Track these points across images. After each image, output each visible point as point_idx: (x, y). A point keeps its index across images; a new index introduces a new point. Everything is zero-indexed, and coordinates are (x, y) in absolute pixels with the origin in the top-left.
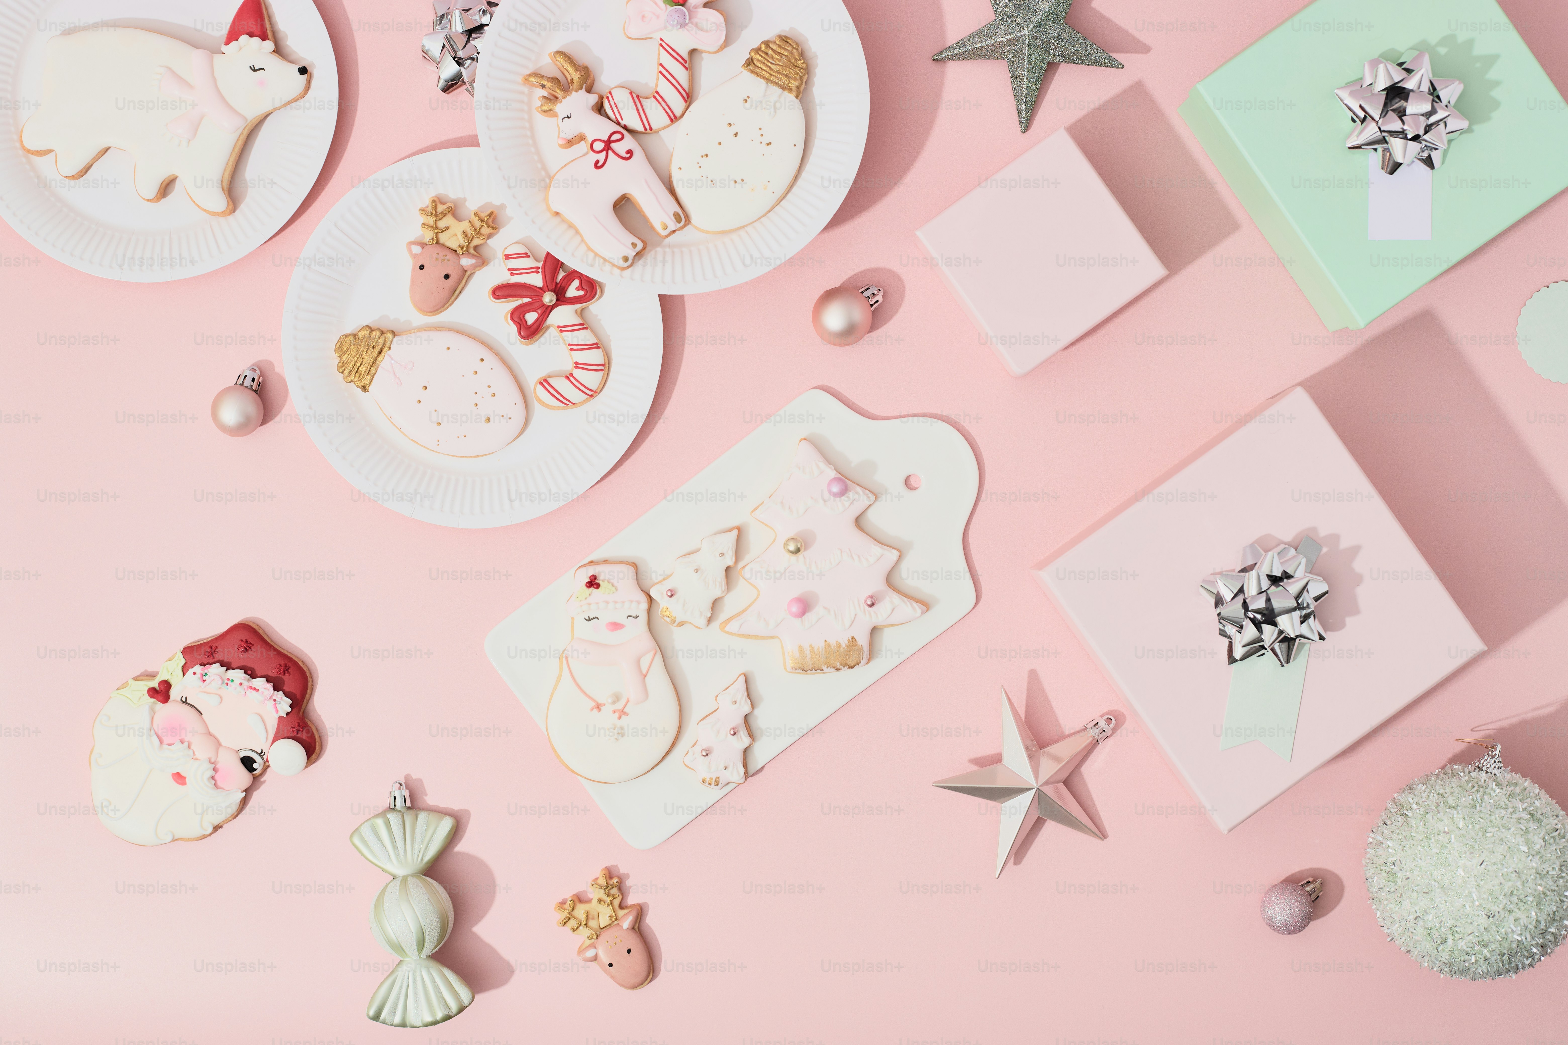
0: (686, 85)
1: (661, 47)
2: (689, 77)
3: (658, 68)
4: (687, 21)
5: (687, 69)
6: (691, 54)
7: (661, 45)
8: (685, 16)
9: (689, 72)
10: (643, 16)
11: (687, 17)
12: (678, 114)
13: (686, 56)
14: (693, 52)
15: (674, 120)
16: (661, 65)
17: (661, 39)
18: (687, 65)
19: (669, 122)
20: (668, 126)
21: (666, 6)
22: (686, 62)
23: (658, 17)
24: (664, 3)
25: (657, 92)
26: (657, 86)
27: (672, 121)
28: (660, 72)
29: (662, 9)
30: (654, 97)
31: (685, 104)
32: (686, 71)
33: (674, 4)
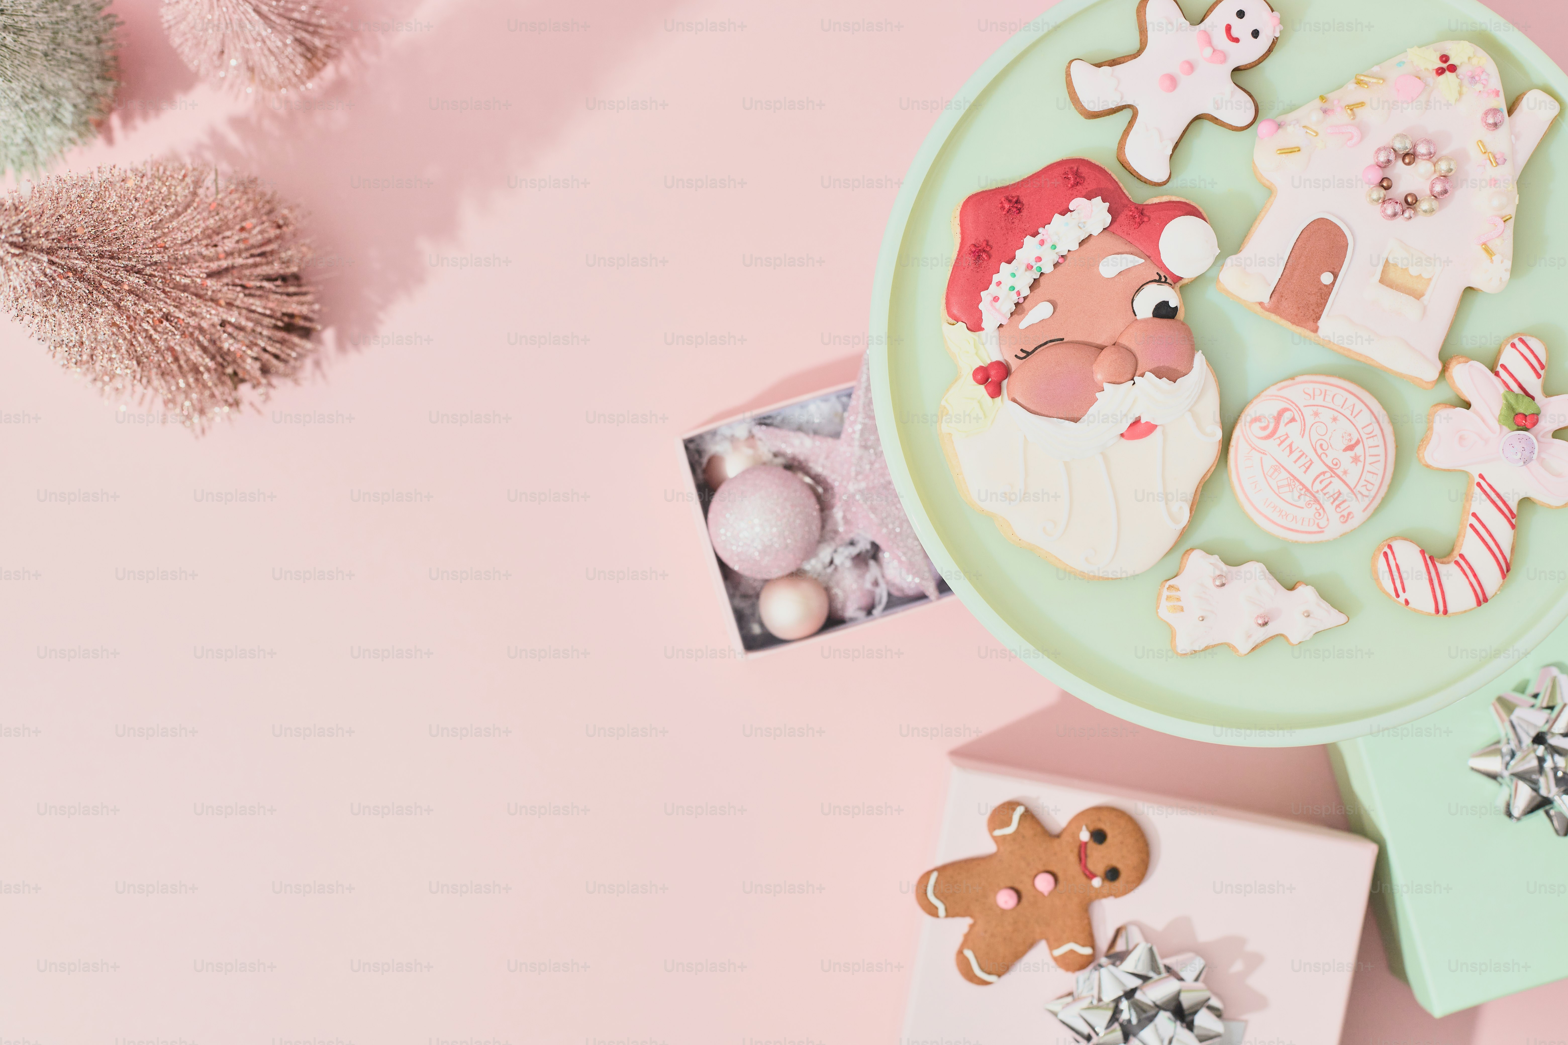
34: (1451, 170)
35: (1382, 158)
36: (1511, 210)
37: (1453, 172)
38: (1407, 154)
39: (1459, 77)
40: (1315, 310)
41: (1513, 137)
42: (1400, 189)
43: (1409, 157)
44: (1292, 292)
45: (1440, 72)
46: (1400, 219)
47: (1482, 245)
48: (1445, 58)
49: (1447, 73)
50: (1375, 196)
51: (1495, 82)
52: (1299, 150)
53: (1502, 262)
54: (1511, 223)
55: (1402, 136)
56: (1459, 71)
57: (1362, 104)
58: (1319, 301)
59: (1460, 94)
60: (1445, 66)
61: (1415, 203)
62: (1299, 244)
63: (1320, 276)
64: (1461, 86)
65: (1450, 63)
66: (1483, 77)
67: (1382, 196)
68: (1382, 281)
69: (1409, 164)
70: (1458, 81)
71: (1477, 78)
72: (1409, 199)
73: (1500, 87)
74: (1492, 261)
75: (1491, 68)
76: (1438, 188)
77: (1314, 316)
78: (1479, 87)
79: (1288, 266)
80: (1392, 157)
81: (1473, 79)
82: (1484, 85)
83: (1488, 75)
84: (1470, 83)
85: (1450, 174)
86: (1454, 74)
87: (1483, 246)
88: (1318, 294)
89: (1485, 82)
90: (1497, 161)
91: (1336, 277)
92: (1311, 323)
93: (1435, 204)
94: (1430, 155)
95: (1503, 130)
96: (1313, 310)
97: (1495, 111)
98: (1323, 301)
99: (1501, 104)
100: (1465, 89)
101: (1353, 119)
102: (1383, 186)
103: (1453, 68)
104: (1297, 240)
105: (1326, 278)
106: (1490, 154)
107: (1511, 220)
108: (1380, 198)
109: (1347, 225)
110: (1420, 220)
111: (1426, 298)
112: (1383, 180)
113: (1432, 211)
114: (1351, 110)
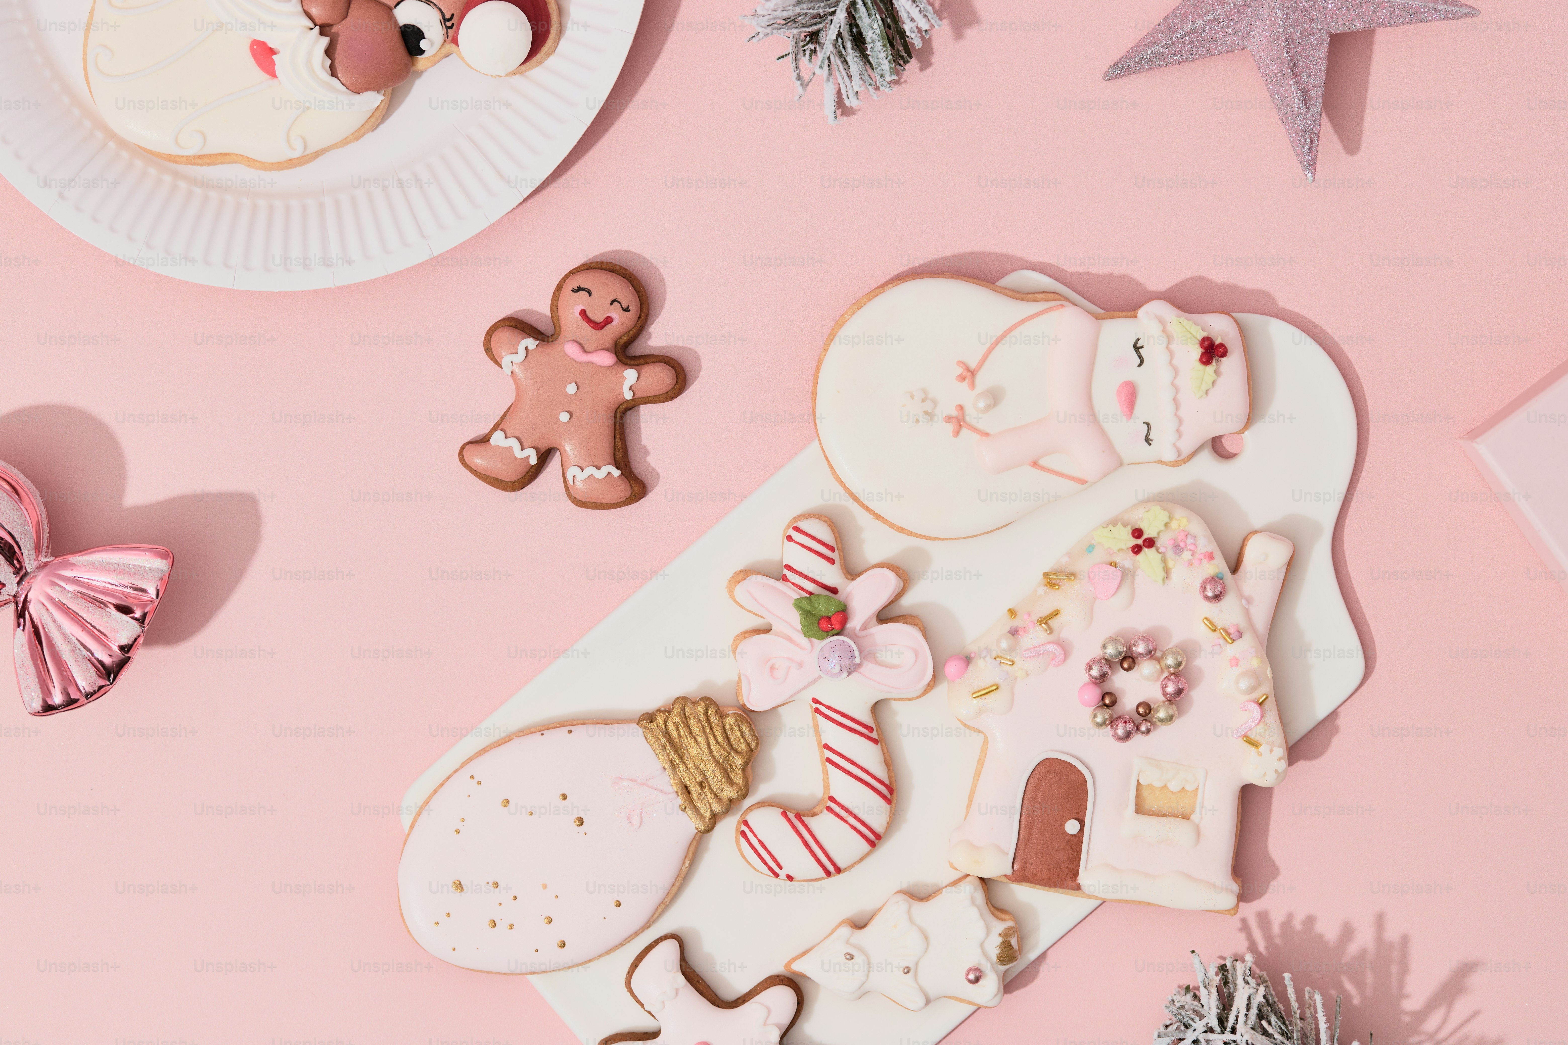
0: (880, 771)
1: (818, 716)
2: (884, 754)
3: (822, 754)
4: (858, 660)
5: (875, 741)
6: (874, 710)
7: (817, 710)
8: (852, 651)
9: (881, 745)
10: (772, 668)
11: (857, 653)
12: (879, 827)
13: (867, 719)
14: (876, 708)
15: (876, 841)
16: (826, 747)
17: (815, 701)
18: (874, 735)
19: (865, 846)
20: (868, 854)
21: (811, 642)
22: (870, 729)
23: (800, 665)
24: (805, 636)
25: (832, 799)
26: (827, 786)
27: (873, 844)
28: (828, 760)
29: (804, 649)
30: (829, 809)
31: (889, 806)
32: (876, 745)
33: (824, 634)
34: (1179, 664)
35: (1095, 672)
36: (1266, 688)
37: (1184, 664)
38: (1124, 659)
39: (1160, 551)
40: (1070, 867)
41: (1244, 602)
42: (1129, 703)
43: (1128, 660)
44: (1036, 854)
45: (1137, 550)
46: (1137, 739)
47: (1243, 738)
48: (1137, 533)
49: (1145, 550)
50: (1099, 719)
51: (1205, 544)
52: (997, 688)
53: (1271, 751)
54: (1271, 704)
55: (1114, 640)
56: (1158, 543)
57: (1056, 613)
58: (1070, 855)
59: (1167, 570)
60: (1140, 542)
61: (1150, 712)
62: (1028, 796)
63: (1064, 826)
64: (1164, 561)
65: (1145, 536)
66: (1190, 541)
67: (1107, 717)
68: (1139, 810)
69: (1129, 669)
70: (1160, 556)
71: (1182, 545)
72: (1141, 710)
73: (1213, 547)
74: (1260, 755)
75: (1197, 528)
76: (1171, 689)
77: (1070, 875)
78: (1187, 555)
79: (1022, 826)
80: (1106, 668)
81: (1178, 548)
82: (1192, 551)
83: (1194, 537)
84: (1175, 554)
85: (1180, 669)
86: (1153, 550)
87: (1245, 739)
88: (1068, 848)
89: (1192, 547)
90: (1232, 636)
91: (1082, 823)
92: (1070, 883)
93: (1172, 710)
94: (1150, 654)
95: (1229, 600)
96: (1067, 868)
97: (1215, 580)
98: (1075, 854)
99: (1219, 566)
100: (1170, 564)
101: (1051, 633)
102: (1105, 705)
103: (1150, 543)
104: (1024, 793)
105: (1071, 827)
106: (1221, 631)
107: (1269, 699)
108: (1105, 721)
109: (1078, 759)
110: (1162, 733)
111: (1195, 817)
112: (1103, 698)
113: (1171, 718)
114: (1046, 623)
